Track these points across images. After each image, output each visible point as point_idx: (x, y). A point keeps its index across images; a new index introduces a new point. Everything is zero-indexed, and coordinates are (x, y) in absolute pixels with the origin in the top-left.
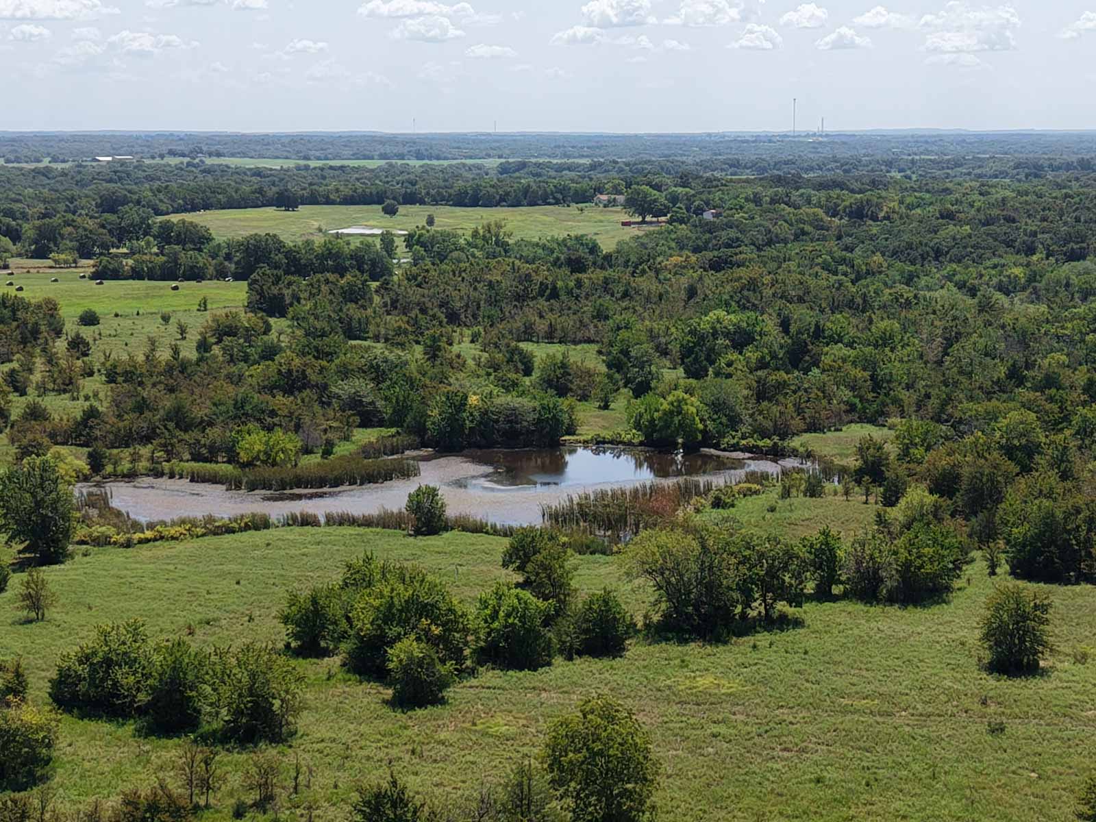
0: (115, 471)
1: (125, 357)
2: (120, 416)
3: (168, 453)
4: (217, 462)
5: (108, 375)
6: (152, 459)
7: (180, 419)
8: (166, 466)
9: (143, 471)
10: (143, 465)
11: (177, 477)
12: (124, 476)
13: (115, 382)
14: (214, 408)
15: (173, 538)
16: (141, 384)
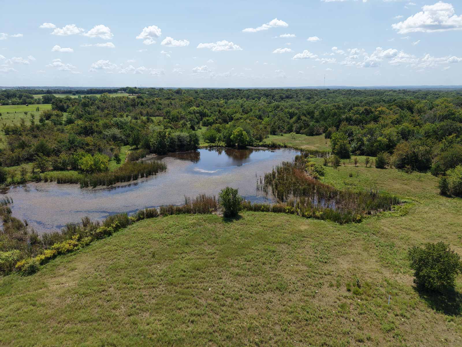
0: (13, 181)
1: (12, 125)
2: (12, 150)
3: (42, 168)
4: (68, 170)
5: (6, 132)
6: (33, 172)
7: (43, 150)
8: (42, 175)
9: (29, 179)
10: (29, 175)
11: (49, 181)
12: (19, 183)
13: (8, 134)
14: (59, 144)
15: (69, 251)
16: (20, 135)
